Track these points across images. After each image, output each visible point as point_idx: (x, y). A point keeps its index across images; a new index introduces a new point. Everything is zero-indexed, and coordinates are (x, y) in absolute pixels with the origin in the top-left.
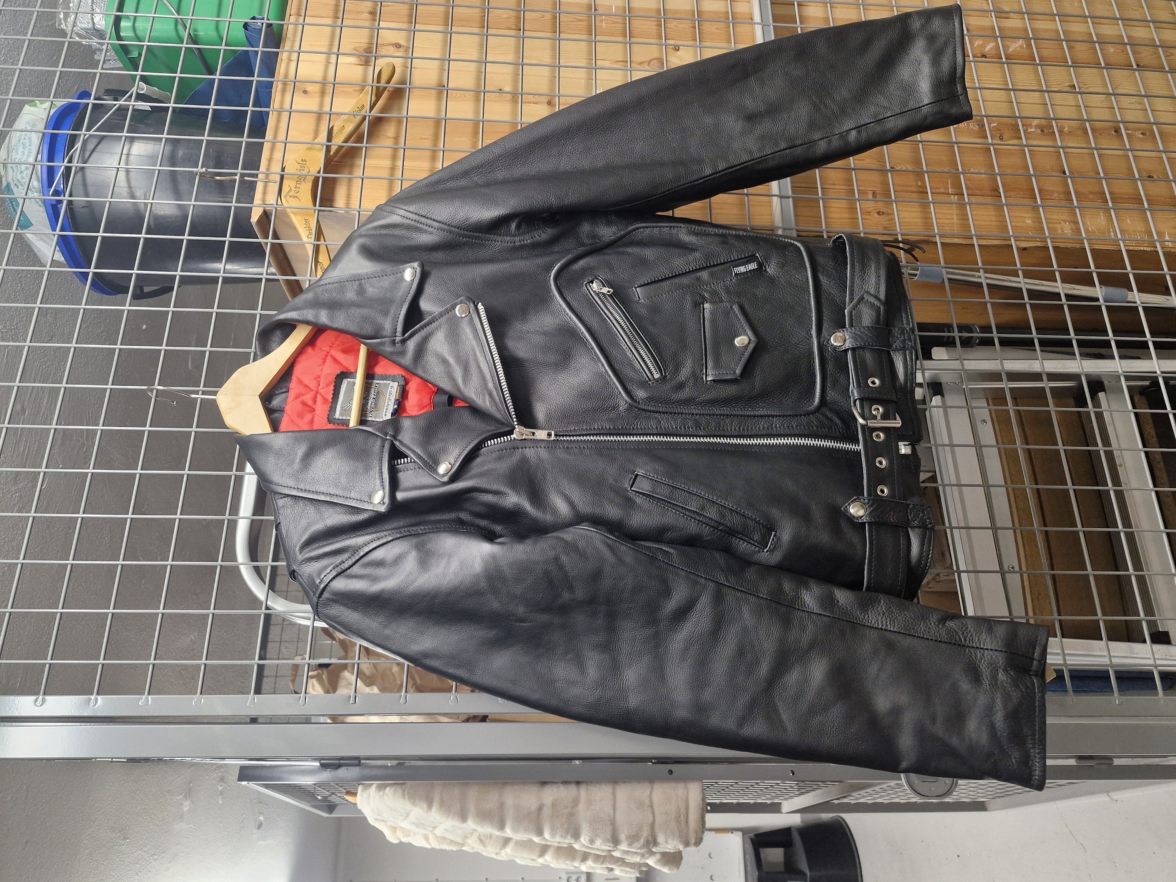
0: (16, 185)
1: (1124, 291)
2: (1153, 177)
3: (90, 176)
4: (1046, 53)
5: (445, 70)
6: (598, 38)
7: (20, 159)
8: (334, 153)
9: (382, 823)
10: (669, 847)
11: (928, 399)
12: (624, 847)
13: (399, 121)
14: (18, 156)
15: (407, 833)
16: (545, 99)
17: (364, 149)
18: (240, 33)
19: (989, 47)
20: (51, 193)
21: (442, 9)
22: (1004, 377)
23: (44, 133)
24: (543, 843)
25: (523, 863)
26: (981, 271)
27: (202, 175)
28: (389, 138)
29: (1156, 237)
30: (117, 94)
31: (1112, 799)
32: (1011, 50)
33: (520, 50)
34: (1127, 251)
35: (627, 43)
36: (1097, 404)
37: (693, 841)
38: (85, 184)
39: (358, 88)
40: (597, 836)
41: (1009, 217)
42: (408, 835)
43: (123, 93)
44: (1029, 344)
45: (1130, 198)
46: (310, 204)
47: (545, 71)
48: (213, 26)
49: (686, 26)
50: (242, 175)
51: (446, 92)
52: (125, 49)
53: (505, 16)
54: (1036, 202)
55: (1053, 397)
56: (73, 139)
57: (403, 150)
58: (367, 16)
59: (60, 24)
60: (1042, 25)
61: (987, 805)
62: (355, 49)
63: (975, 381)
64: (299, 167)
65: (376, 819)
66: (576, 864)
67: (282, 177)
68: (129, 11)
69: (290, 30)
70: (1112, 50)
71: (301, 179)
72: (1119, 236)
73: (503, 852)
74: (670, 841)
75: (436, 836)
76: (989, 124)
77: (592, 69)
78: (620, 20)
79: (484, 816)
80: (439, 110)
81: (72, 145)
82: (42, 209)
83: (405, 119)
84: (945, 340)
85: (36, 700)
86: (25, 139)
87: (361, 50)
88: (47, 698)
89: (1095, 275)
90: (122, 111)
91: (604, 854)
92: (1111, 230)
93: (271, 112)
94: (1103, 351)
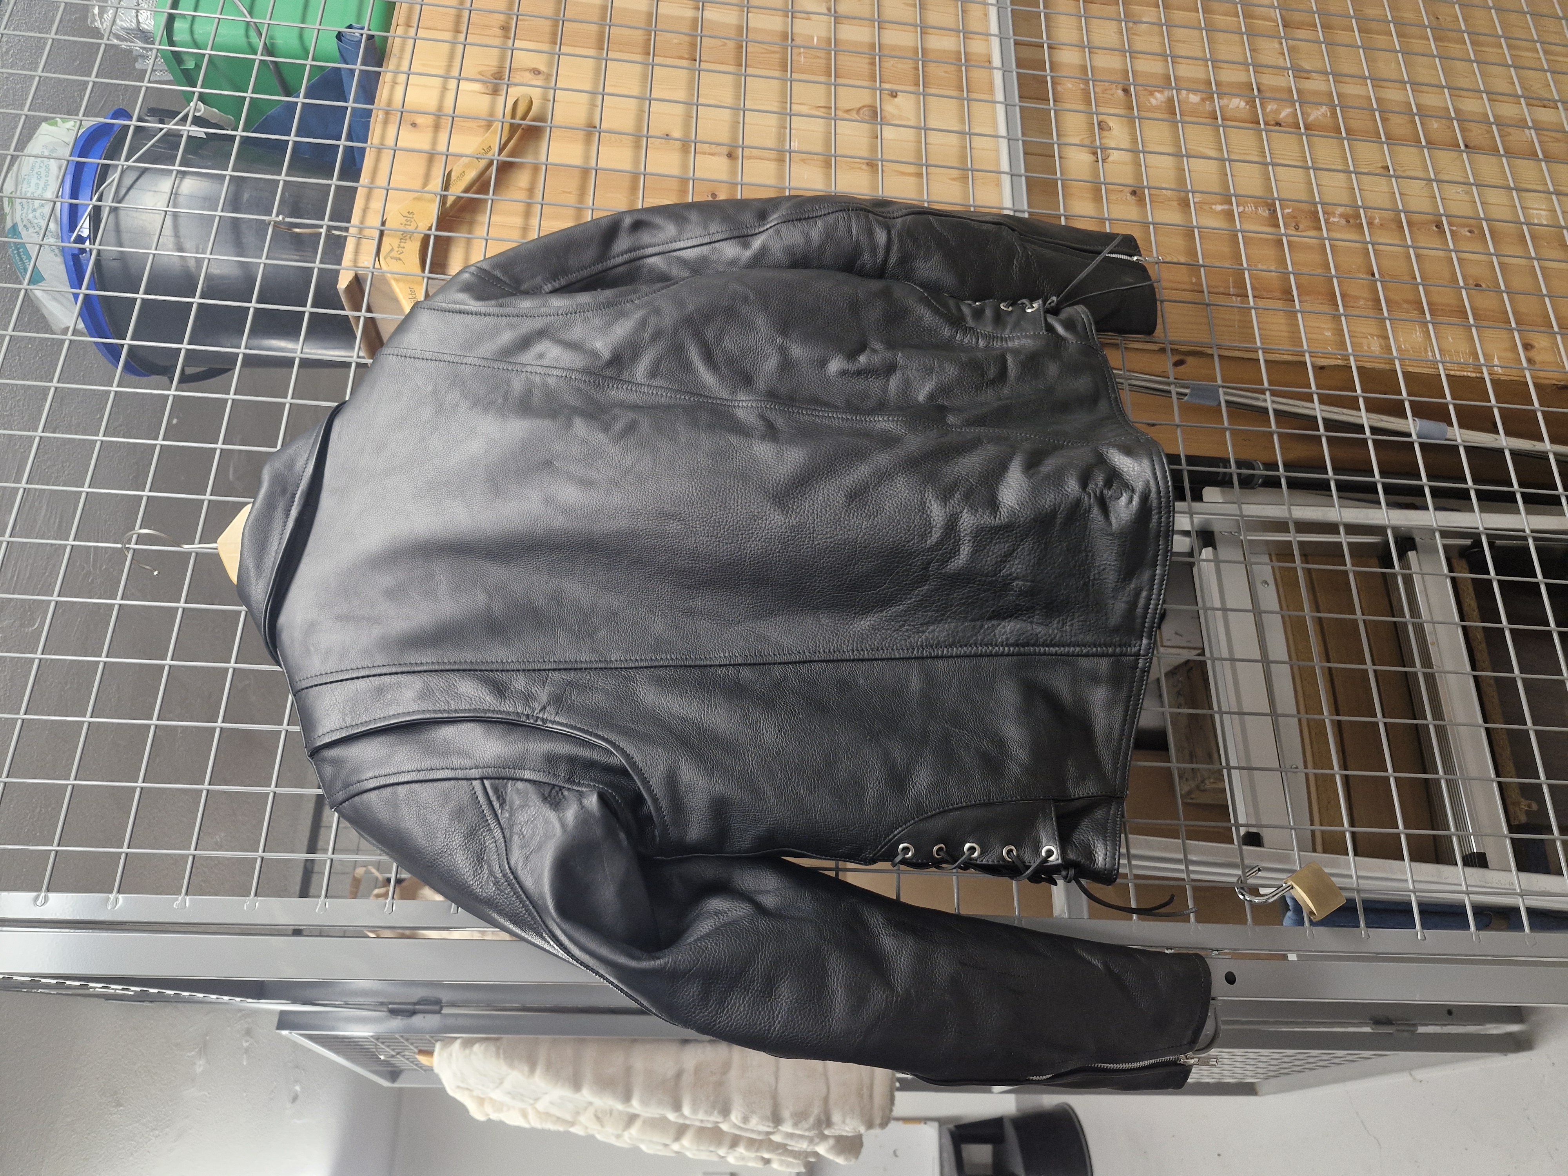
0: (25, 226)
1: (1444, 425)
2: (1481, 286)
3: (128, 220)
4: (1355, 124)
5: (597, 106)
6: (795, 76)
7: (33, 193)
8: (451, 205)
9: (466, 1092)
10: (847, 1129)
11: (1196, 552)
12: (787, 1128)
13: (536, 168)
14: (30, 188)
15: (499, 1107)
16: (725, 150)
17: (490, 202)
18: (331, 45)
19: (1285, 113)
20: (72, 239)
21: (594, 28)
22: (1292, 527)
23: (68, 161)
24: (681, 1121)
25: (651, 1152)
26: (1268, 393)
27: (277, 224)
28: (521, 189)
29: (1482, 361)
30: (164, 115)
31: (1415, 1079)
32: (1311, 118)
33: (694, 86)
34: (1447, 376)
35: (831, 85)
36: (1405, 564)
37: (878, 1121)
38: (118, 230)
39: (483, 123)
40: (753, 1112)
41: (1304, 326)
42: (499, 1110)
43: (173, 114)
44: (1322, 487)
45: (1451, 311)
46: (417, 269)
47: (726, 115)
48: (295, 34)
49: (905, 66)
50: (330, 228)
51: (597, 134)
52: (178, 57)
53: (676, 41)
54: (1338, 310)
55: (1351, 556)
56: (106, 169)
57: (540, 206)
58: (499, 32)
59: (94, 21)
60: (1352, 89)
61: (1258, 1088)
62: (480, 73)
63: (1255, 530)
64: (403, 220)
65: (458, 1087)
66: (722, 1152)
67: (382, 234)
68: (185, 10)
69: (395, 46)
70: (1436, 126)
71: (405, 235)
72: (1438, 357)
73: (626, 1135)
74: (848, 1121)
75: (538, 1112)
76: (1282, 209)
77: (786, 115)
78: (822, 54)
79: (604, 1084)
80: (587, 157)
81: (102, 179)
82: (59, 259)
83: (544, 167)
84: (1219, 478)
85: (36, 899)
86: (40, 167)
87: (489, 74)
88: (51, 895)
89: (1407, 404)
90: (172, 139)
91: (760, 1138)
92: (1429, 349)
93: (368, 150)
94: (1416, 500)
